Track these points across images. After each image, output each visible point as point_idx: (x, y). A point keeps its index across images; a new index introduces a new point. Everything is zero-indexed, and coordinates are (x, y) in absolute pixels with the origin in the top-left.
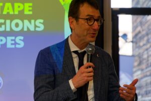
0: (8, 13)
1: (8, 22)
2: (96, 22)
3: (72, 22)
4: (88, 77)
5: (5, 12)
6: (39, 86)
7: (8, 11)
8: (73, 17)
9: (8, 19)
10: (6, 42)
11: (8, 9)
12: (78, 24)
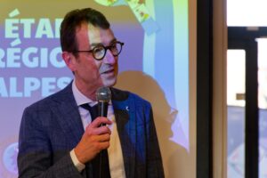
0: (44, 36)
1: (44, 51)
2: (108, 51)
3: (69, 59)
4: (100, 141)
5: (39, 35)
6: (24, 168)
7: (44, 32)
8: (69, 52)
9: (44, 47)
10: (41, 87)
11: (44, 29)
12: (79, 62)
